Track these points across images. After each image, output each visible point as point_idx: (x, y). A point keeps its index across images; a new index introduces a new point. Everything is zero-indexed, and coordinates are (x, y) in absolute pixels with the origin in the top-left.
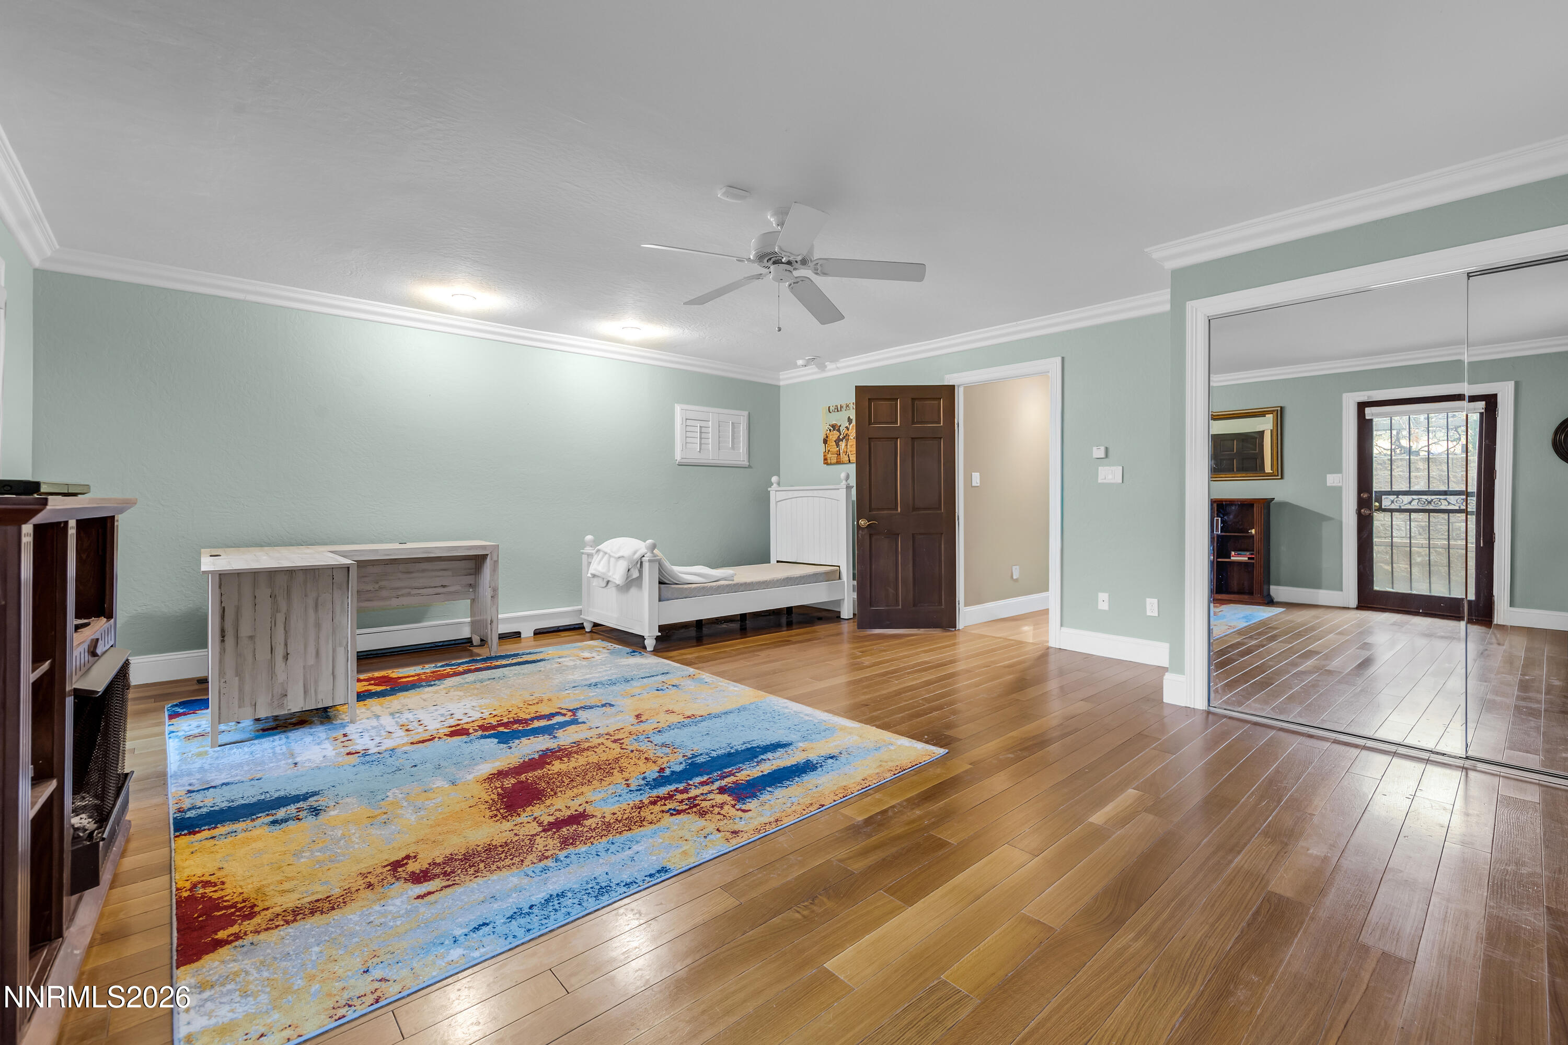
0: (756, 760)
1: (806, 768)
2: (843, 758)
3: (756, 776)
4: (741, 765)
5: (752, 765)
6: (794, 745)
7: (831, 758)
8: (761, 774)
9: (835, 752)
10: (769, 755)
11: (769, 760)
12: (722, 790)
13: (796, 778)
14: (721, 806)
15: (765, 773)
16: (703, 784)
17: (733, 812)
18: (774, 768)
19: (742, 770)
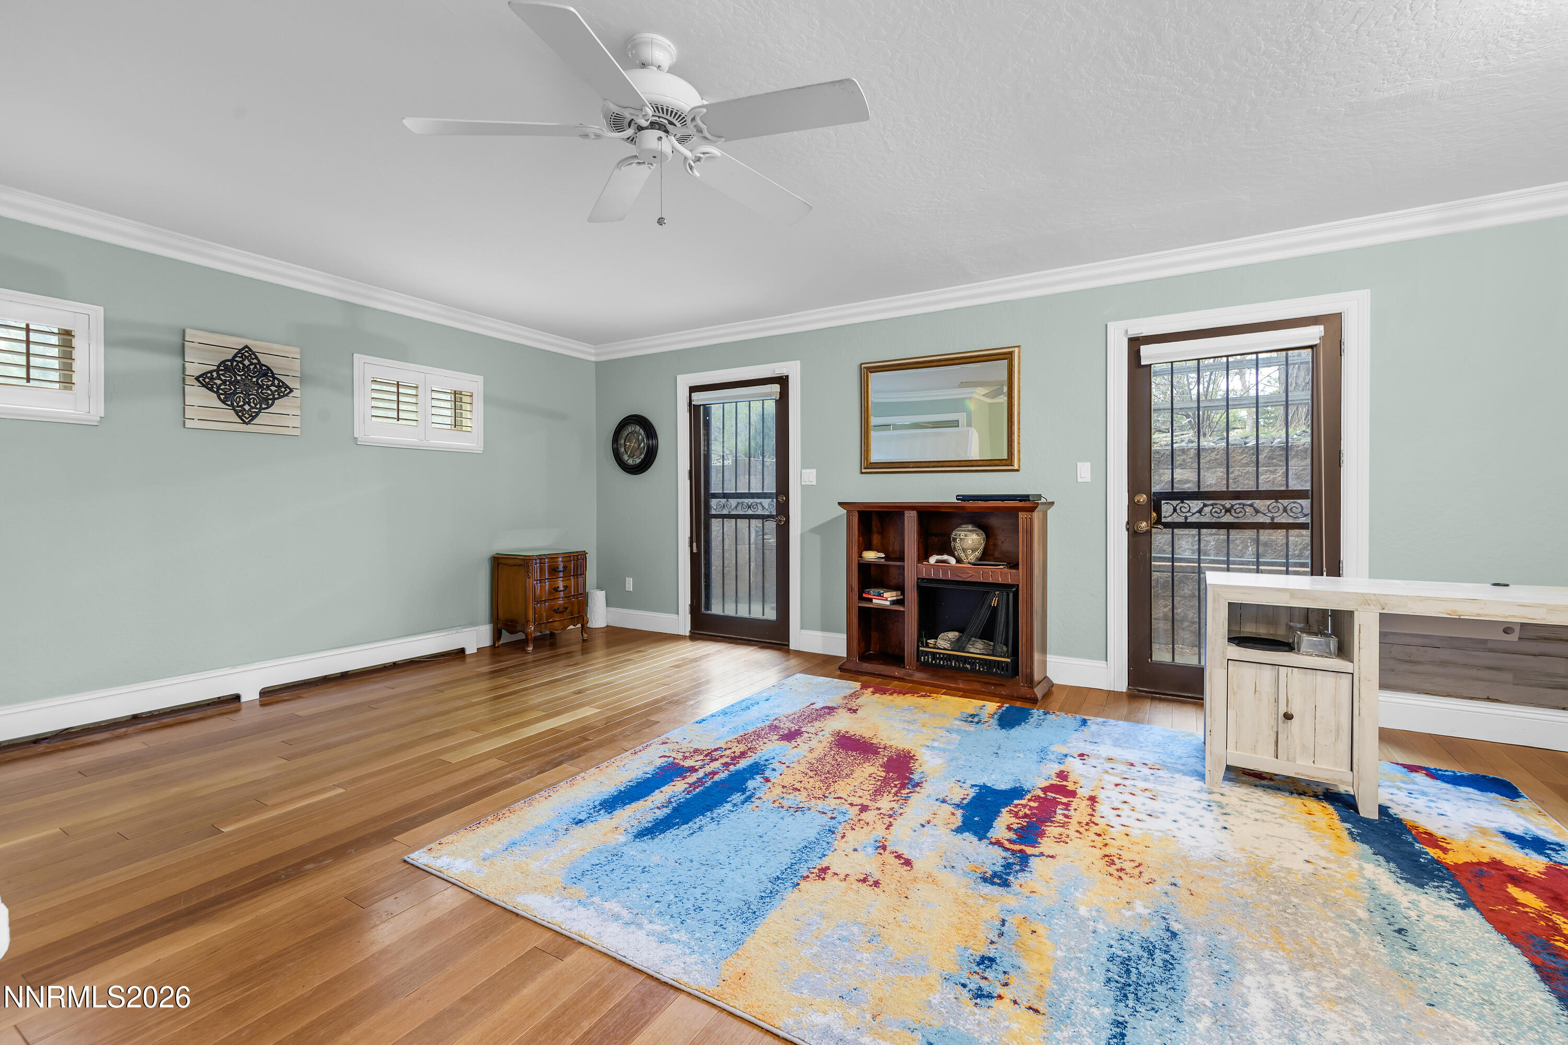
0: (674, 805)
1: (611, 804)
2: (567, 820)
3: (666, 787)
4: (688, 796)
5: (676, 798)
6: (631, 837)
7: (581, 821)
8: (662, 789)
9: (577, 831)
10: (660, 814)
11: (658, 808)
12: (693, 770)
13: (623, 789)
14: (685, 758)
15: (657, 791)
16: (714, 773)
17: (674, 755)
18: (650, 798)
19: (684, 792)
